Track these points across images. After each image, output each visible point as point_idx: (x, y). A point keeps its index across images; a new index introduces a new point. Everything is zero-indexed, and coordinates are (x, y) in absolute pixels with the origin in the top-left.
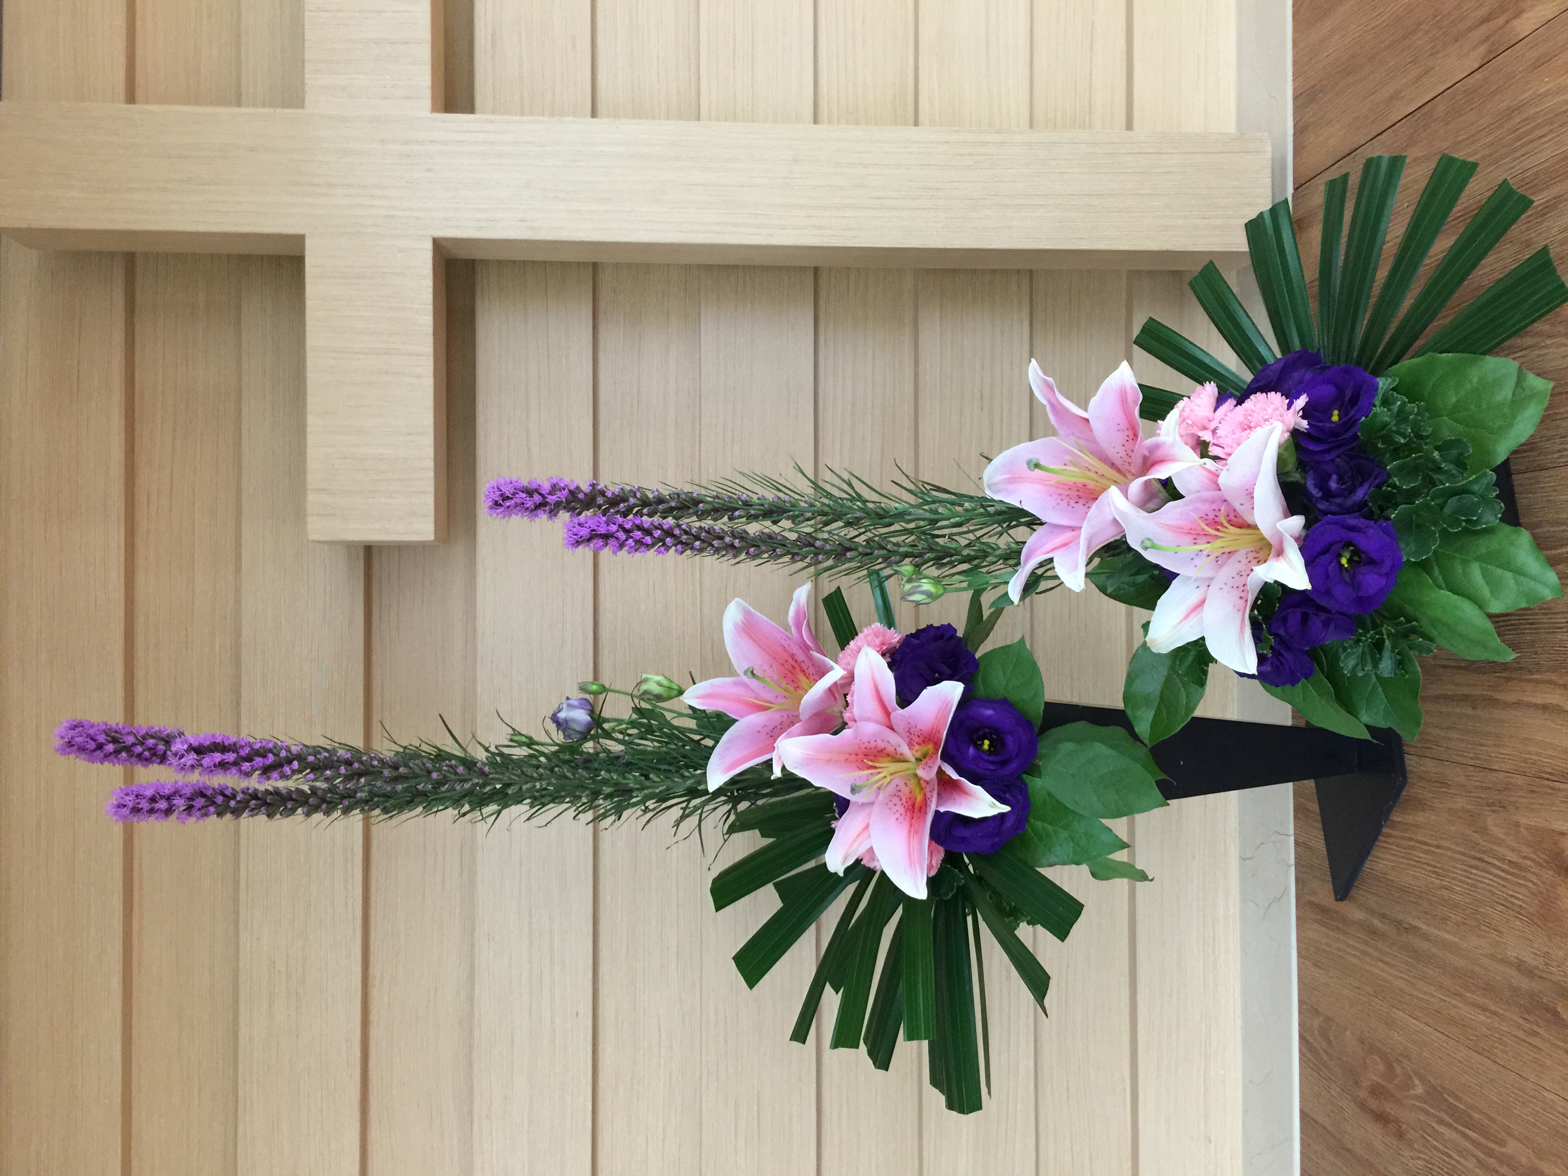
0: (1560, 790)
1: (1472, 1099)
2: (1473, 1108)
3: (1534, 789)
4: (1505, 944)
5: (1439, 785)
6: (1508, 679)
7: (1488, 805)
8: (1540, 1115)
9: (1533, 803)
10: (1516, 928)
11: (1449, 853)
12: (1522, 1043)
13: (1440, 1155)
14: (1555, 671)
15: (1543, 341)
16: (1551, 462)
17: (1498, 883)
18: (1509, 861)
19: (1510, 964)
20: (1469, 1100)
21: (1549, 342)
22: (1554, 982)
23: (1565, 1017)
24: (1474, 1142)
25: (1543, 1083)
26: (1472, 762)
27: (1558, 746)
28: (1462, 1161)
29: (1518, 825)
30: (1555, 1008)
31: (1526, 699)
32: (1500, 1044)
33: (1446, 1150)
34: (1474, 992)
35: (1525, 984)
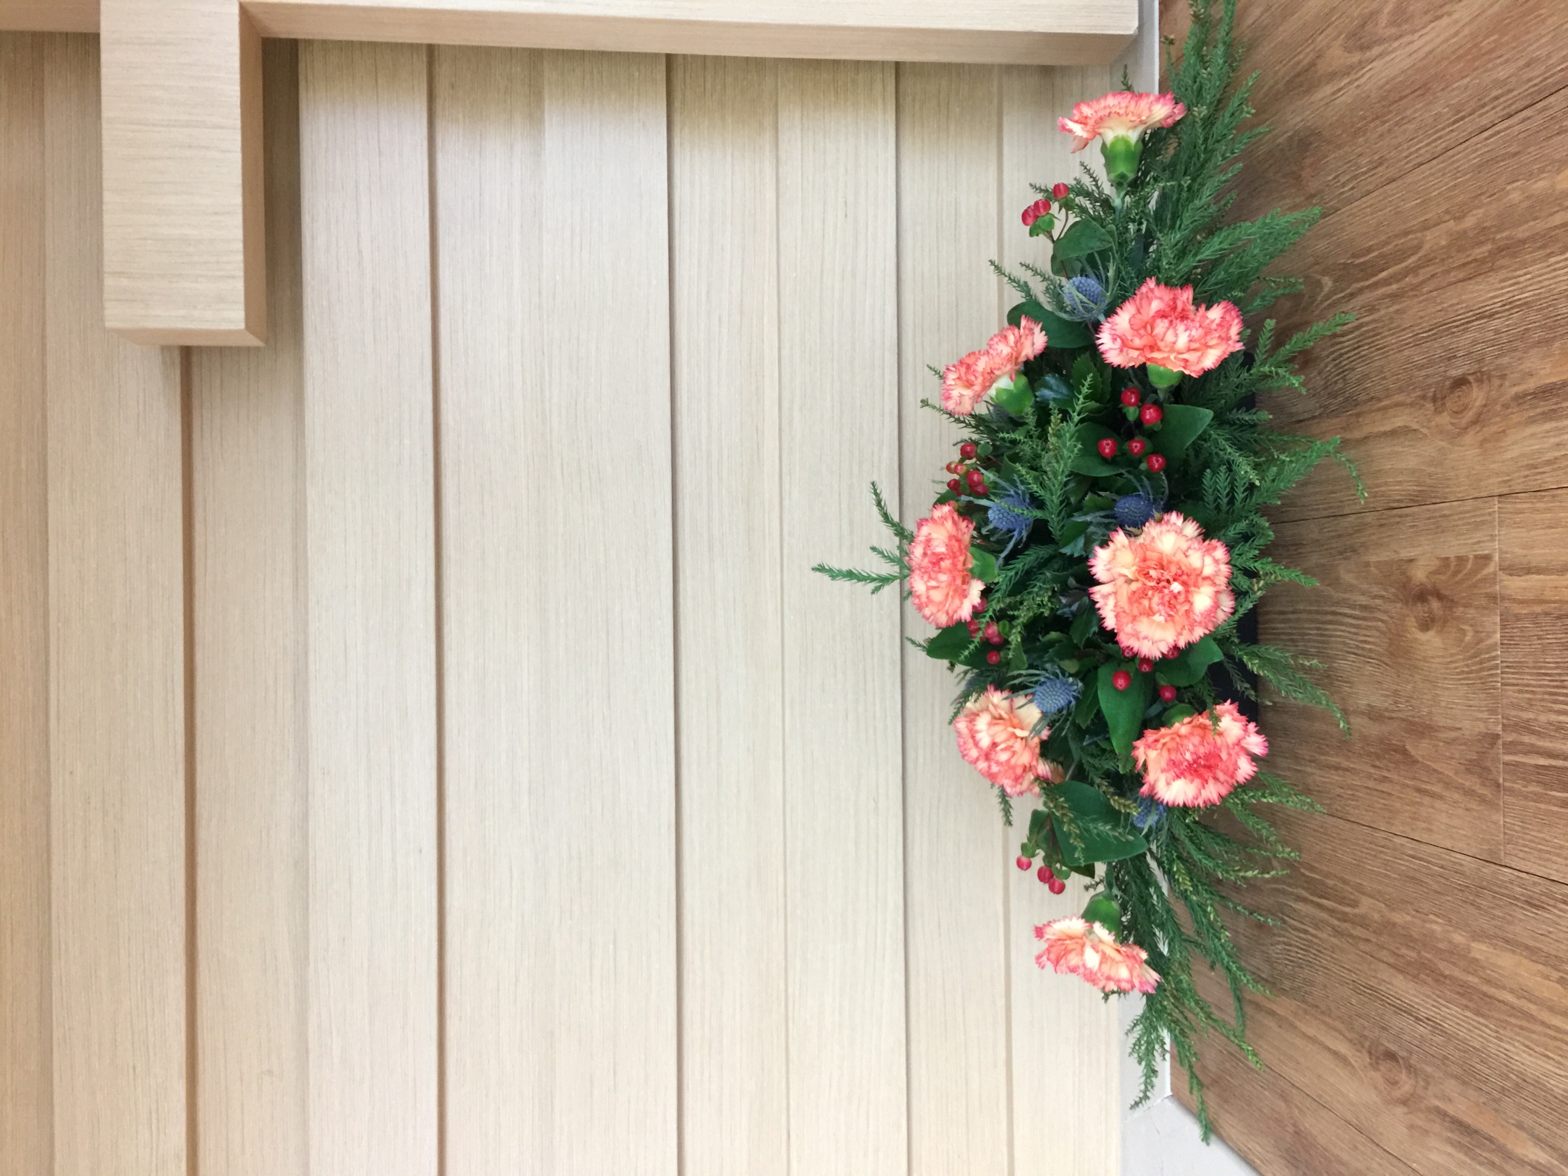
0: (1407, 515)
1: (1326, 865)
2: (1328, 875)
3: (1384, 522)
4: (1356, 693)
5: (1294, 548)
6: (1358, 415)
7: (1341, 553)
8: (1390, 863)
9: (1382, 538)
10: (1367, 673)
11: (1304, 616)
12: (1375, 793)
13: (1296, 933)
14: (1402, 392)
15: (1390, 46)
16: (1400, 171)
17: (1349, 632)
18: (1360, 605)
19: (1363, 713)
20: (1324, 868)
21: (1396, 44)
22: (1403, 720)
23: (1413, 753)
24: (1331, 911)
25: (1393, 830)
26: (1326, 513)
27: (1406, 469)
28: (1319, 934)
29: (1367, 564)
30: (1404, 746)
31: (1376, 430)
32: (1352, 800)
33: (1303, 926)
34: (1327, 754)
35: (1375, 730)
